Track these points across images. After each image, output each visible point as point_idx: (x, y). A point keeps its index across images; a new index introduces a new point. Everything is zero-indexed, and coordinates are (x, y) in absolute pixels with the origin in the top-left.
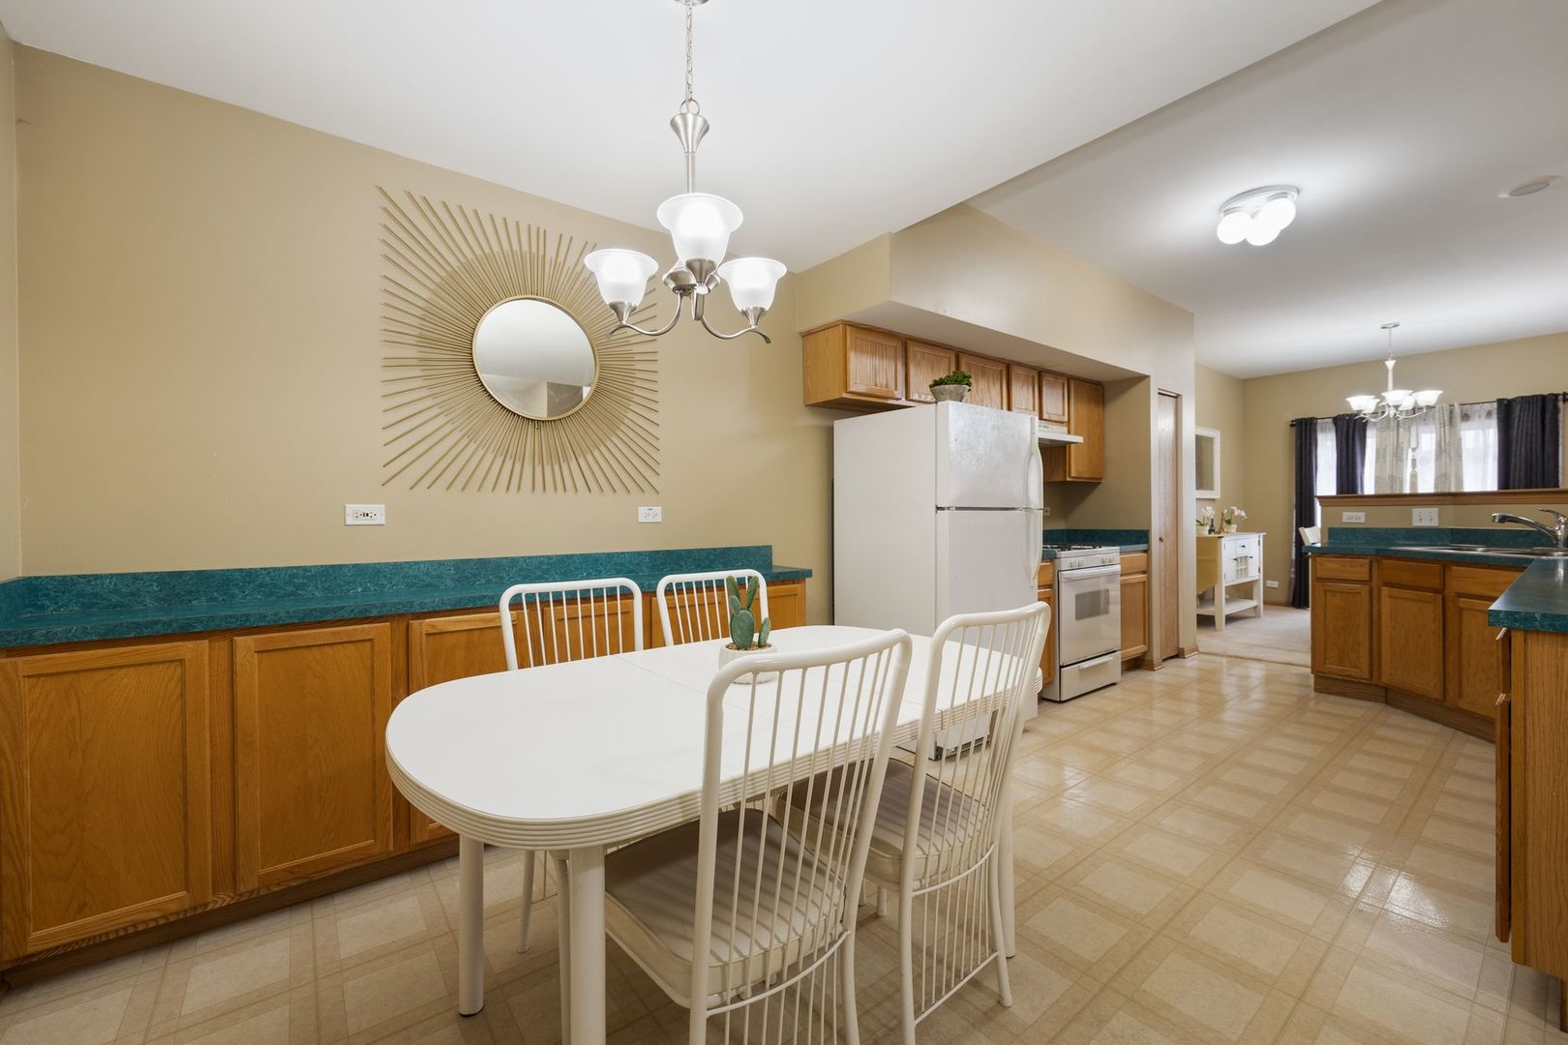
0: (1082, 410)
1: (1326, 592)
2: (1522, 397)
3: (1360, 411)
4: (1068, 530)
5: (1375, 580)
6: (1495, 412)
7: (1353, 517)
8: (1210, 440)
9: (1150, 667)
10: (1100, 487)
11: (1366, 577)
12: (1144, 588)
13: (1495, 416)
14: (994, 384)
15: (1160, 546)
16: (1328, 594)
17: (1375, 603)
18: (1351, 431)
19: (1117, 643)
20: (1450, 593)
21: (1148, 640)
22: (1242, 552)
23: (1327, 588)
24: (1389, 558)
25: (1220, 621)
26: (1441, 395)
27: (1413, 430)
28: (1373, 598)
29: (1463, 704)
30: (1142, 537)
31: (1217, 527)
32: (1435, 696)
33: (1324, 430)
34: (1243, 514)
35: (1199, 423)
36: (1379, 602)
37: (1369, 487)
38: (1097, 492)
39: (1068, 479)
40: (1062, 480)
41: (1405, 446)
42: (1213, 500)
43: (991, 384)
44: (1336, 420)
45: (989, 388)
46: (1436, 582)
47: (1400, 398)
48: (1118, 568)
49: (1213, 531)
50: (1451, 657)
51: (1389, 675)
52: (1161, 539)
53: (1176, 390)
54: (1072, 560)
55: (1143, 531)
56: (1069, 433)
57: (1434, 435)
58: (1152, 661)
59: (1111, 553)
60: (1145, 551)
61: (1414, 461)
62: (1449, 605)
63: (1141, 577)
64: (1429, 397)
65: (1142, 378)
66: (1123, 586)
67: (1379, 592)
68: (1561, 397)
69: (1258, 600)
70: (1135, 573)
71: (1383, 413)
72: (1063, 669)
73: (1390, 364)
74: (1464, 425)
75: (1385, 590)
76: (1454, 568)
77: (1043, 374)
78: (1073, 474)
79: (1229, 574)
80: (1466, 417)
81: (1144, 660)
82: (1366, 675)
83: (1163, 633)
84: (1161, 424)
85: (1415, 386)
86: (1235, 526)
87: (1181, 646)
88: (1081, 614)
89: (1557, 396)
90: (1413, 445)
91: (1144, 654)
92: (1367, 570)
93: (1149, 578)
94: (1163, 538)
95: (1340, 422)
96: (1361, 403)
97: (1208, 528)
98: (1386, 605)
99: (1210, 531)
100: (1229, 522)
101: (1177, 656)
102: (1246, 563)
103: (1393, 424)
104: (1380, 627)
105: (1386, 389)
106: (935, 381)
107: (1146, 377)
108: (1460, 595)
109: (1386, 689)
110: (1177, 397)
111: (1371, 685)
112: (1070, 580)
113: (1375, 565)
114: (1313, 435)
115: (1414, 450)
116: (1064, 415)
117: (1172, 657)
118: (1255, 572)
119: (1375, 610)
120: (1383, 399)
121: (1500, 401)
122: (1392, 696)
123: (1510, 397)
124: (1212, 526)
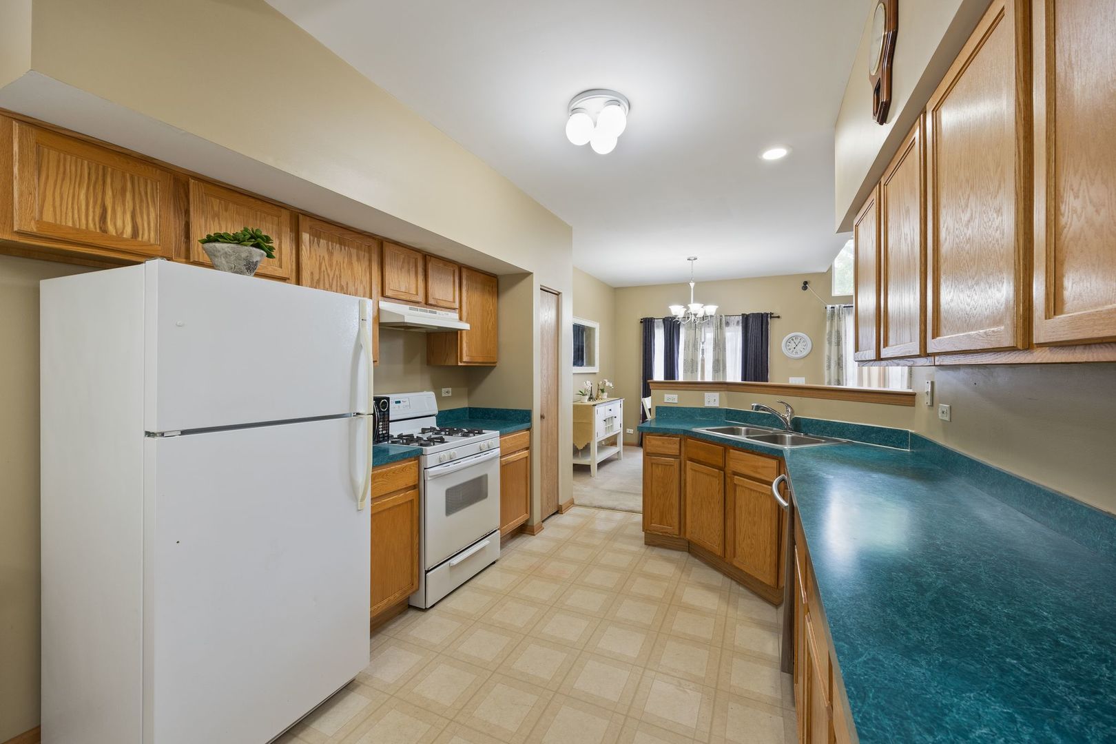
0: (473, 298)
1: (652, 464)
2: (753, 314)
3: (676, 316)
4: (470, 408)
5: (682, 455)
6: (741, 322)
7: (671, 398)
8: (591, 330)
9: (532, 533)
10: (495, 369)
11: (677, 452)
12: (527, 462)
13: (741, 324)
14: (358, 259)
15: (541, 423)
16: (654, 466)
17: (683, 473)
18: (672, 327)
19: (496, 522)
20: (729, 472)
21: (529, 509)
22: (609, 414)
23: (654, 461)
24: (691, 438)
25: (594, 468)
26: (717, 309)
27: (703, 330)
28: (682, 470)
29: (736, 564)
30: (523, 417)
31: (594, 395)
32: (719, 554)
33: (658, 327)
34: (611, 385)
35: (575, 314)
36: (685, 473)
37: (681, 376)
38: (494, 373)
39: (460, 364)
40: (454, 364)
41: (699, 340)
42: (595, 373)
43: (354, 258)
44: (665, 320)
45: (350, 263)
46: (720, 463)
47: (697, 308)
48: (497, 452)
49: (592, 398)
50: (729, 523)
51: (692, 533)
52: (542, 417)
53: (556, 288)
54: (442, 454)
55: (526, 411)
56: (461, 319)
57: (712, 334)
58: (533, 526)
59: (491, 437)
60: (528, 429)
61: (703, 350)
62: (728, 480)
63: (525, 453)
64: (711, 309)
65: (527, 274)
66: (504, 467)
67: (685, 466)
68: (769, 315)
69: (619, 448)
70: (519, 451)
71: (688, 318)
72: (428, 574)
73: (692, 285)
74: (727, 329)
75: (689, 463)
76: (731, 450)
77: (428, 257)
78: (465, 359)
79: (600, 432)
80: (727, 324)
81: (527, 525)
82: (677, 532)
83: (545, 495)
84: (543, 315)
85: (705, 302)
86: (606, 394)
87: (560, 504)
88: (451, 508)
89: (767, 314)
90: (703, 340)
91: (527, 521)
92: (678, 447)
93: (531, 454)
94: (545, 415)
95: (666, 322)
96: (677, 311)
97: (587, 397)
98: (689, 474)
99: (590, 399)
100: (603, 391)
101: (557, 512)
102: (612, 422)
103: (693, 325)
104: (685, 495)
105: (690, 303)
106: (209, 236)
107: (528, 274)
108: (735, 474)
109: (689, 542)
110: (558, 294)
111: (680, 538)
112: (437, 477)
113: (683, 443)
114: (652, 330)
115: (703, 343)
116: (454, 302)
117: (553, 514)
118: (617, 427)
119: (682, 478)
120: (688, 308)
121: (743, 315)
122: (693, 549)
123: (747, 314)
124: (591, 395)
